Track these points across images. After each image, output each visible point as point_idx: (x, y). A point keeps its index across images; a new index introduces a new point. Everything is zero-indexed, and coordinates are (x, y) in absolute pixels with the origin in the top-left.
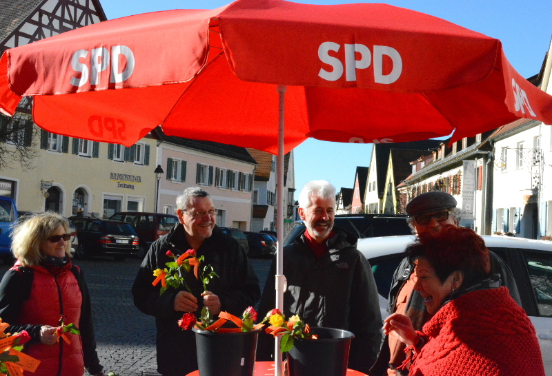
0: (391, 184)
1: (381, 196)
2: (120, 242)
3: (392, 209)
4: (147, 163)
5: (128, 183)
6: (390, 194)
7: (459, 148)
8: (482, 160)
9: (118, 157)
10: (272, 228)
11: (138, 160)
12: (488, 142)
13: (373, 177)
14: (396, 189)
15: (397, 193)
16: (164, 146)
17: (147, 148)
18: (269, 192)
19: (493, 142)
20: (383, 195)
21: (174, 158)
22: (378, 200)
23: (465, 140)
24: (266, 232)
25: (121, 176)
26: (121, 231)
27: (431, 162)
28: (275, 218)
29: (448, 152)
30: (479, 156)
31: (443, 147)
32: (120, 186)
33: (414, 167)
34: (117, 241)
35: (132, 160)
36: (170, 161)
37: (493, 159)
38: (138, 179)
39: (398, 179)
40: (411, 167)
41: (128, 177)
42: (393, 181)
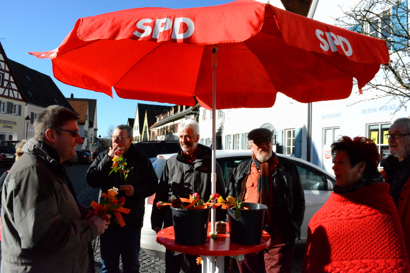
0: (146, 127)
1: (141, 133)
2: (9, 157)
3: (147, 139)
4: (20, 114)
5: (9, 125)
6: (145, 132)
7: (182, 110)
8: (193, 115)
9: (3, 111)
10: (86, 149)
11: (15, 113)
12: (196, 107)
13: (137, 123)
14: (149, 129)
15: (150, 131)
16: (29, 105)
17: (20, 106)
18: (85, 131)
19: (199, 107)
20: (142, 132)
21: (35, 112)
22: (139, 135)
23: (184, 107)
24: (84, 150)
25: (5, 122)
26: (9, 151)
27: (167, 117)
28: (88, 144)
29: (176, 111)
30: (192, 114)
31: (173, 109)
32: (4, 127)
33: (158, 119)
34: (7, 157)
35: (11, 113)
36: (32, 114)
37: (198, 115)
38: (15, 123)
39: (150, 124)
40: (156, 118)
41: (9, 122)
42: (147, 125)
